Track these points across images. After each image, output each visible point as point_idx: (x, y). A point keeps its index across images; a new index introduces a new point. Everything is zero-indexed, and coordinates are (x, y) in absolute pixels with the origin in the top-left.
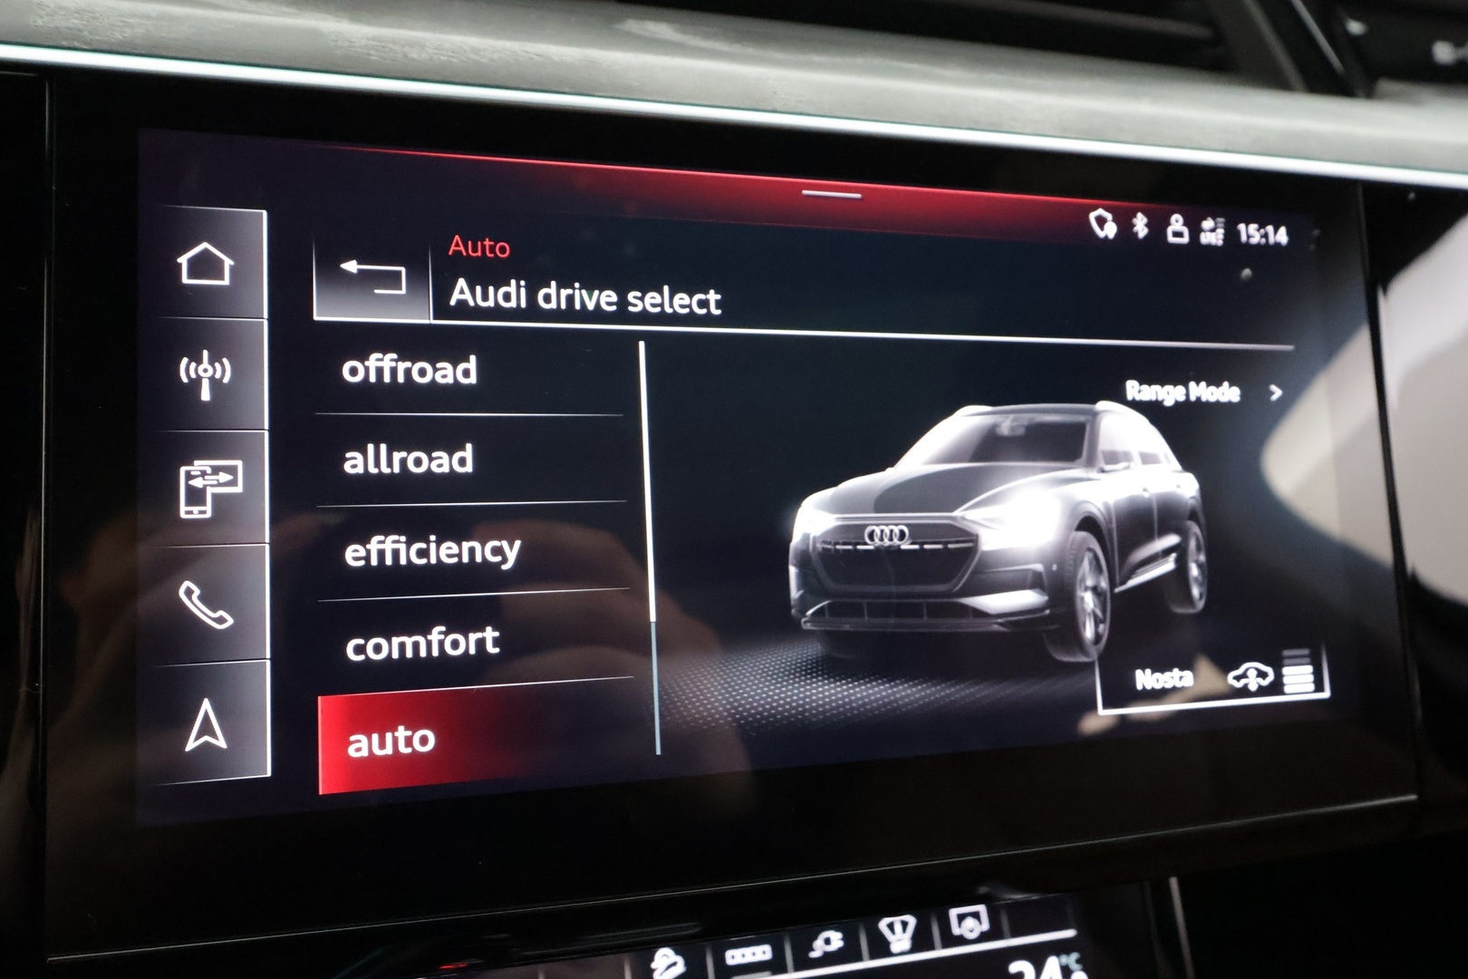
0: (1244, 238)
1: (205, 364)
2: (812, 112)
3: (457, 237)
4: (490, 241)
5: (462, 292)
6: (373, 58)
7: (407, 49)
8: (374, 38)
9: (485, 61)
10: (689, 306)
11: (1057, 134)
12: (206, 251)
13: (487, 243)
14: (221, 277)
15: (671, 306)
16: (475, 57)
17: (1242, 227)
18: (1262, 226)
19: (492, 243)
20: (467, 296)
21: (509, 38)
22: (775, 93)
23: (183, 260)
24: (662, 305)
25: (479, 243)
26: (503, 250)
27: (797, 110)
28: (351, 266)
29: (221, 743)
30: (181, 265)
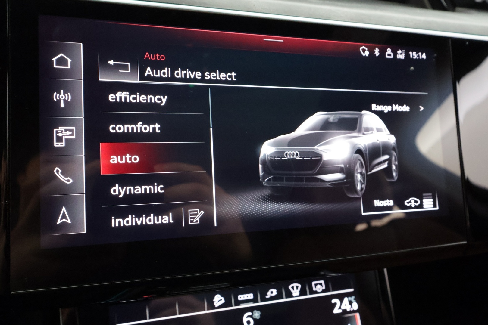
0: (411, 57)
1: (62, 95)
2: (267, 13)
3: (147, 53)
5: (149, 72)
10: (226, 77)
11: (349, 21)
12: (62, 57)
13: (157, 55)
14: (68, 66)
15: (219, 77)
17: (411, 53)
18: (417, 53)
19: (159, 55)
20: (151, 73)
22: (255, 5)
23: (54, 59)
24: (216, 77)
25: (155, 55)
26: (163, 58)
27: (262, 12)
28: (111, 62)
29: (69, 221)
30: (53, 61)
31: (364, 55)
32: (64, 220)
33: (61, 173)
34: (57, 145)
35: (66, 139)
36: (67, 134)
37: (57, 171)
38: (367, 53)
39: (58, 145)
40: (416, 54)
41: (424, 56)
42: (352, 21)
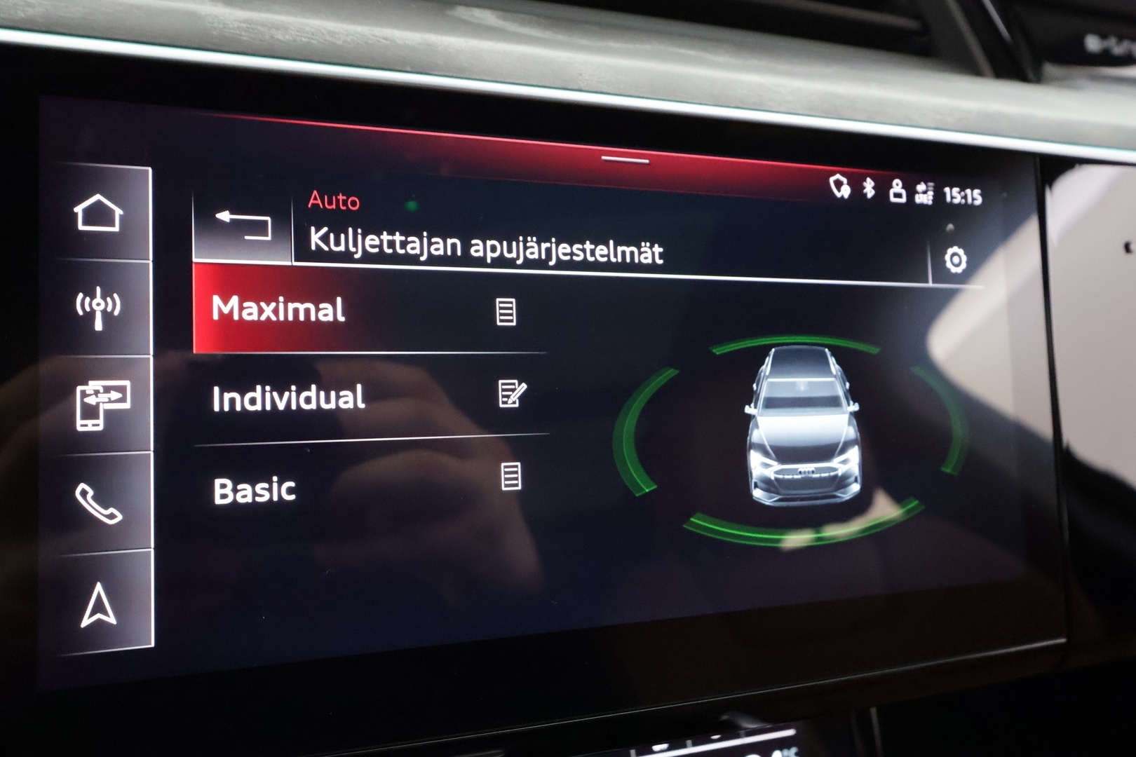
0: (948, 199)
1: (98, 299)
2: (612, 92)
3: (315, 192)
4: (343, 195)
6: (244, 38)
7: (274, 31)
8: (246, 21)
9: (340, 42)
11: (806, 113)
12: (99, 203)
13: (341, 197)
14: (113, 225)
16: (332, 39)
17: (947, 190)
18: (963, 189)
19: (345, 198)
20: (324, 242)
21: (359, 24)
22: (581, 75)
23: (79, 209)
24: (485, 251)
25: (334, 197)
26: (354, 203)
27: (599, 90)
28: (225, 216)
29: (112, 620)
30: (77, 214)
31: (838, 195)
32: (99, 616)
33: (94, 498)
34: (82, 426)
35: (107, 412)
36: (109, 399)
37: (84, 493)
38: (846, 191)
39: (86, 425)
40: (959, 193)
41: (978, 197)
42: (813, 114)
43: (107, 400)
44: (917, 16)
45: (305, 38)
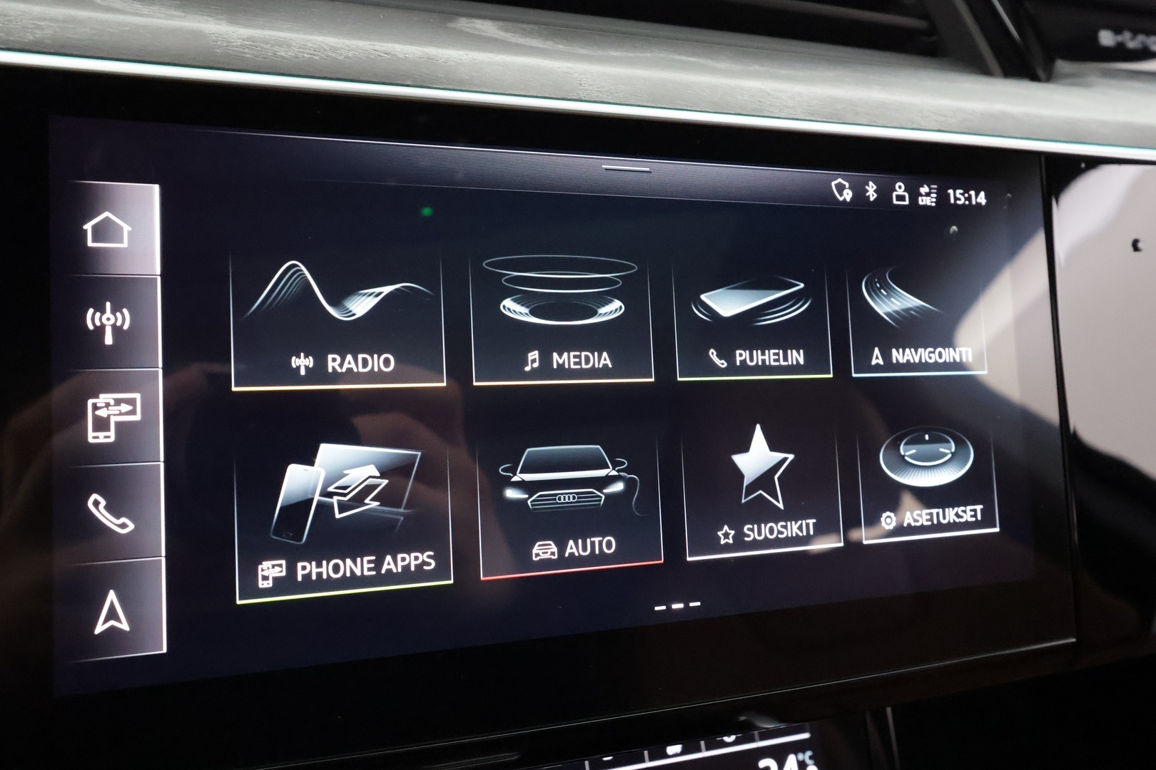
0: (952, 201)
1: (108, 314)
6: (248, 56)
7: (276, 48)
8: (248, 39)
9: (341, 58)
12: (107, 219)
14: (122, 242)
16: (334, 55)
17: (951, 192)
18: (966, 191)
21: (361, 39)
22: (581, 84)
23: (88, 227)
27: (598, 99)
29: (125, 626)
30: (86, 231)
31: (841, 199)
32: (112, 623)
33: (106, 508)
34: (94, 438)
35: (118, 424)
36: (120, 411)
37: (96, 503)
38: (848, 195)
39: (97, 437)
40: (963, 194)
41: (982, 199)
43: (118, 412)
44: (925, 16)
45: (307, 54)
